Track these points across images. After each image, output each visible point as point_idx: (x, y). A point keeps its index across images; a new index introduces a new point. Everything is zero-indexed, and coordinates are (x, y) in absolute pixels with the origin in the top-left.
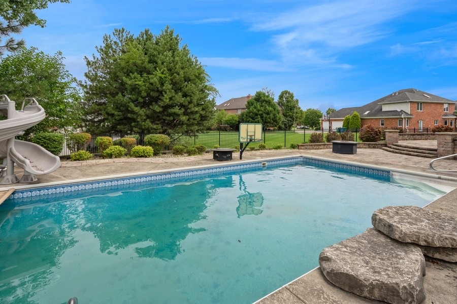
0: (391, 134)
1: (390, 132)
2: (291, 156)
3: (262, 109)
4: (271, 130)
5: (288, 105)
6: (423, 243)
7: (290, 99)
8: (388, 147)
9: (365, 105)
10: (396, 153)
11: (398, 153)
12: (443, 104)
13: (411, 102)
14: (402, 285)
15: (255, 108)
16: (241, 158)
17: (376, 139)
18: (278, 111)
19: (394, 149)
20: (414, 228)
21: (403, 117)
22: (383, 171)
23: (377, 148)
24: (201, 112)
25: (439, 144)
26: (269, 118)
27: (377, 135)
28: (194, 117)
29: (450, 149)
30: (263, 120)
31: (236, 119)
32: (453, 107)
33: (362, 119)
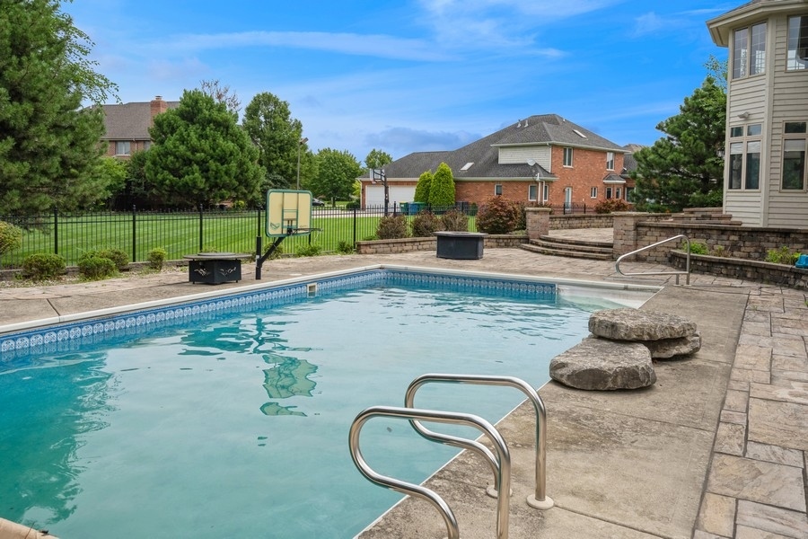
0: (537, 217)
1: (535, 212)
2: (363, 268)
3: (206, 145)
4: (228, 209)
5: (273, 138)
6: (646, 338)
7: (279, 120)
8: (532, 243)
9: (464, 148)
10: (549, 254)
11: (551, 254)
12: (605, 152)
13: (554, 146)
14: (641, 367)
15: (183, 141)
16: (258, 277)
17: (509, 226)
18: (250, 152)
19: (543, 246)
20: (639, 322)
21: (538, 179)
22: (544, 285)
23: (513, 246)
25: (616, 233)
26: (227, 173)
27: (511, 219)
28: (45, 164)
29: (631, 243)
30: (207, 179)
31: (119, 173)
32: (622, 160)
33: (456, 182)
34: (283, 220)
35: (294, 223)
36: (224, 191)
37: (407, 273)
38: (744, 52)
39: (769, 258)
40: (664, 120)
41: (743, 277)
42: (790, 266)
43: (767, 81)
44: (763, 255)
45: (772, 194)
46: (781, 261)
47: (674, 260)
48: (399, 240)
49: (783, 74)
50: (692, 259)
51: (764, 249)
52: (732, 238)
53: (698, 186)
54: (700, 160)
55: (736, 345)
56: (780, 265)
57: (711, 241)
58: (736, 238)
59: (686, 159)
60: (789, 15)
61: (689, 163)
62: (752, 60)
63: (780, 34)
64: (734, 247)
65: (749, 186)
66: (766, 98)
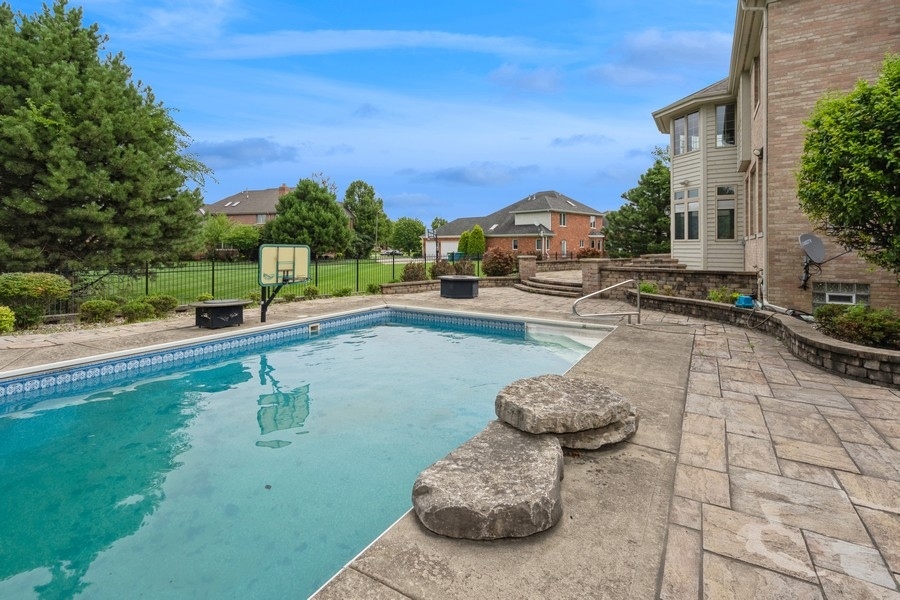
0: (526, 262)
1: (525, 259)
2: (368, 308)
3: (312, 215)
4: (331, 259)
5: (363, 210)
6: (560, 430)
7: (367, 198)
8: (523, 284)
9: (492, 215)
10: (533, 292)
12: (589, 216)
13: (552, 212)
14: (533, 503)
15: (297, 213)
16: (263, 319)
17: (506, 270)
18: (343, 220)
19: (530, 286)
20: (550, 409)
21: (542, 235)
22: (515, 323)
23: (508, 286)
24: (167, 219)
25: (584, 276)
26: (327, 234)
27: (508, 264)
28: (146, 229)
29: (596, 283)
30: (313, 238)
31: (254, 236)
32: (601, 221)
33: (486, 238)
34: (278, 271)
35: (290, 274)
36: (324, 246)
37: (407, 311)
38: (682, 138)
39: (711, 296)
40: (626, 191)
41: (688, 314)
42: (730, 305)
43: (701, 155)
44: (705, 294)
45: (709, 243)
46: (721, 299)
47: (630, 298)
48: (415, 282)
49: (714, 150)
50: (642, 297)
51: (705, 289)
52: (678, 279)
53: (653, 238)
54: (653, 219)
55: (683, 414)
56: (721, 304)
57: (660, 282)
58: (681, 279)
59: (644, 219)
60: (717, 104)
61: (646, 221)
62: (689, 141)
63: (709, 119)
64: (681, 287)
65: (691, 237)
66: (701, 169)
